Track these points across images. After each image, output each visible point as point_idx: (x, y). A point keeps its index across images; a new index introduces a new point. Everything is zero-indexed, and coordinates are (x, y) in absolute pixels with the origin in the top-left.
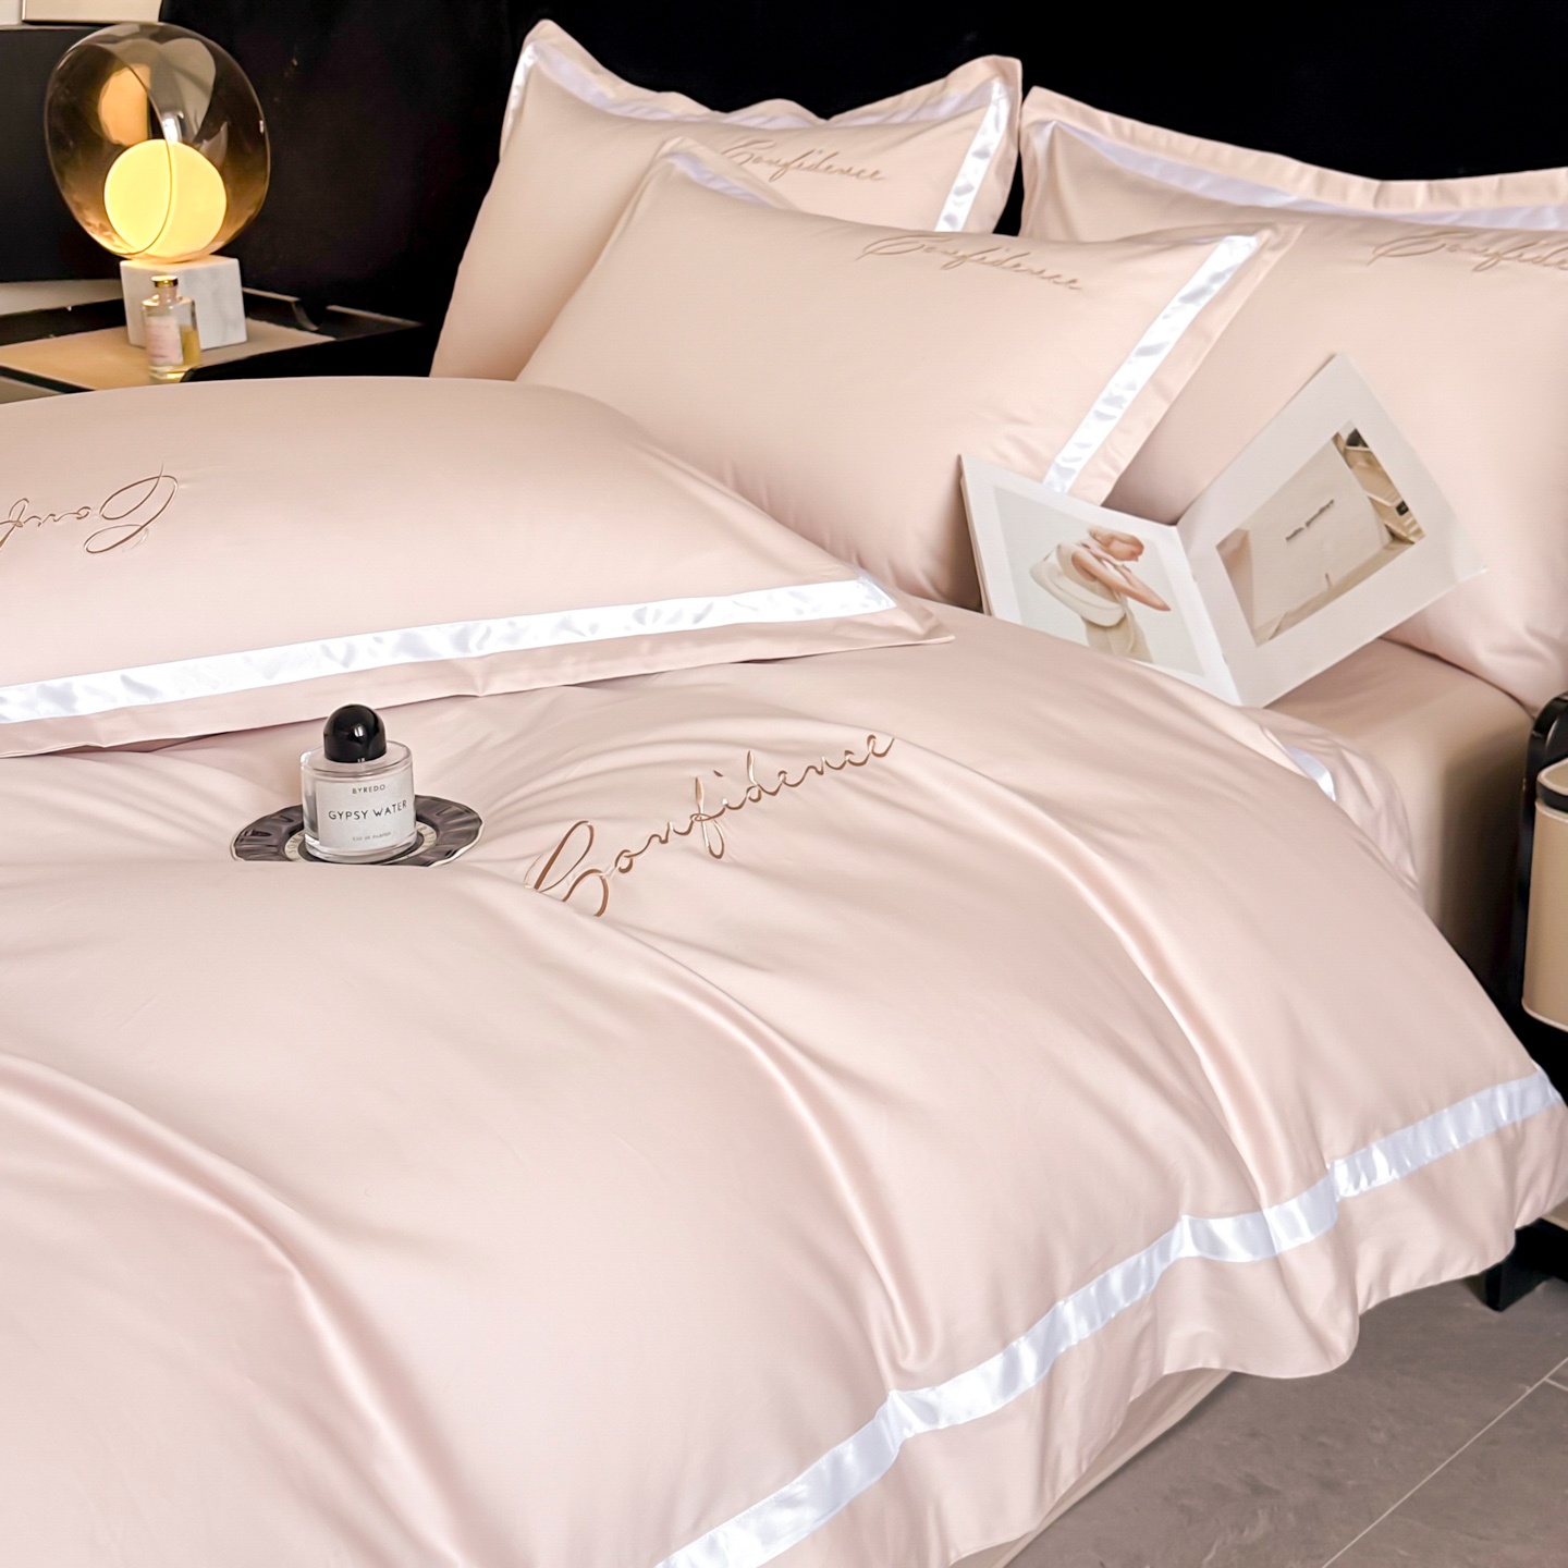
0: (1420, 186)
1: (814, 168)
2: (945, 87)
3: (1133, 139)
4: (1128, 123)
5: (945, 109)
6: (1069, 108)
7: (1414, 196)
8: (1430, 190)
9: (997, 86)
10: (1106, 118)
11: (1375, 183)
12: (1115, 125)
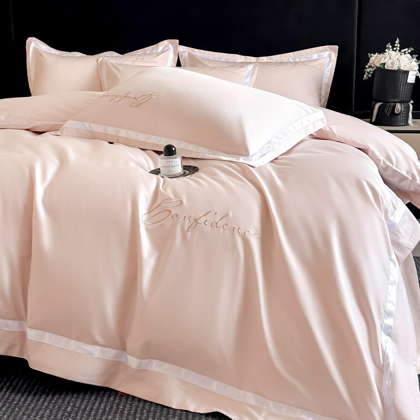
0: (265, 58)
1: (140, 61)
2: (158, 46)
3: (204, 53)
4: (202, 51)
5: (159, 50)
6: (187, 48)
7: (264, 59)
8: (267, 58)
9: (170, 45)
10: (197, 50)
11: (256, 58)
12: (199, 51)
